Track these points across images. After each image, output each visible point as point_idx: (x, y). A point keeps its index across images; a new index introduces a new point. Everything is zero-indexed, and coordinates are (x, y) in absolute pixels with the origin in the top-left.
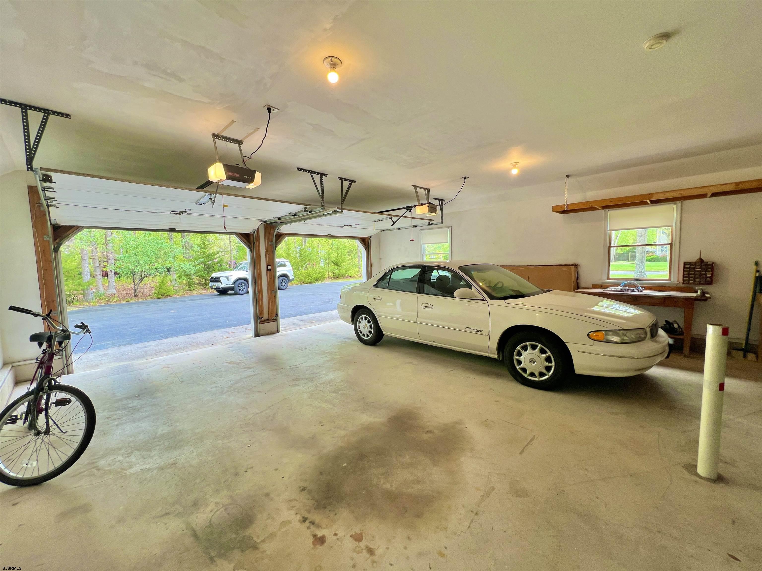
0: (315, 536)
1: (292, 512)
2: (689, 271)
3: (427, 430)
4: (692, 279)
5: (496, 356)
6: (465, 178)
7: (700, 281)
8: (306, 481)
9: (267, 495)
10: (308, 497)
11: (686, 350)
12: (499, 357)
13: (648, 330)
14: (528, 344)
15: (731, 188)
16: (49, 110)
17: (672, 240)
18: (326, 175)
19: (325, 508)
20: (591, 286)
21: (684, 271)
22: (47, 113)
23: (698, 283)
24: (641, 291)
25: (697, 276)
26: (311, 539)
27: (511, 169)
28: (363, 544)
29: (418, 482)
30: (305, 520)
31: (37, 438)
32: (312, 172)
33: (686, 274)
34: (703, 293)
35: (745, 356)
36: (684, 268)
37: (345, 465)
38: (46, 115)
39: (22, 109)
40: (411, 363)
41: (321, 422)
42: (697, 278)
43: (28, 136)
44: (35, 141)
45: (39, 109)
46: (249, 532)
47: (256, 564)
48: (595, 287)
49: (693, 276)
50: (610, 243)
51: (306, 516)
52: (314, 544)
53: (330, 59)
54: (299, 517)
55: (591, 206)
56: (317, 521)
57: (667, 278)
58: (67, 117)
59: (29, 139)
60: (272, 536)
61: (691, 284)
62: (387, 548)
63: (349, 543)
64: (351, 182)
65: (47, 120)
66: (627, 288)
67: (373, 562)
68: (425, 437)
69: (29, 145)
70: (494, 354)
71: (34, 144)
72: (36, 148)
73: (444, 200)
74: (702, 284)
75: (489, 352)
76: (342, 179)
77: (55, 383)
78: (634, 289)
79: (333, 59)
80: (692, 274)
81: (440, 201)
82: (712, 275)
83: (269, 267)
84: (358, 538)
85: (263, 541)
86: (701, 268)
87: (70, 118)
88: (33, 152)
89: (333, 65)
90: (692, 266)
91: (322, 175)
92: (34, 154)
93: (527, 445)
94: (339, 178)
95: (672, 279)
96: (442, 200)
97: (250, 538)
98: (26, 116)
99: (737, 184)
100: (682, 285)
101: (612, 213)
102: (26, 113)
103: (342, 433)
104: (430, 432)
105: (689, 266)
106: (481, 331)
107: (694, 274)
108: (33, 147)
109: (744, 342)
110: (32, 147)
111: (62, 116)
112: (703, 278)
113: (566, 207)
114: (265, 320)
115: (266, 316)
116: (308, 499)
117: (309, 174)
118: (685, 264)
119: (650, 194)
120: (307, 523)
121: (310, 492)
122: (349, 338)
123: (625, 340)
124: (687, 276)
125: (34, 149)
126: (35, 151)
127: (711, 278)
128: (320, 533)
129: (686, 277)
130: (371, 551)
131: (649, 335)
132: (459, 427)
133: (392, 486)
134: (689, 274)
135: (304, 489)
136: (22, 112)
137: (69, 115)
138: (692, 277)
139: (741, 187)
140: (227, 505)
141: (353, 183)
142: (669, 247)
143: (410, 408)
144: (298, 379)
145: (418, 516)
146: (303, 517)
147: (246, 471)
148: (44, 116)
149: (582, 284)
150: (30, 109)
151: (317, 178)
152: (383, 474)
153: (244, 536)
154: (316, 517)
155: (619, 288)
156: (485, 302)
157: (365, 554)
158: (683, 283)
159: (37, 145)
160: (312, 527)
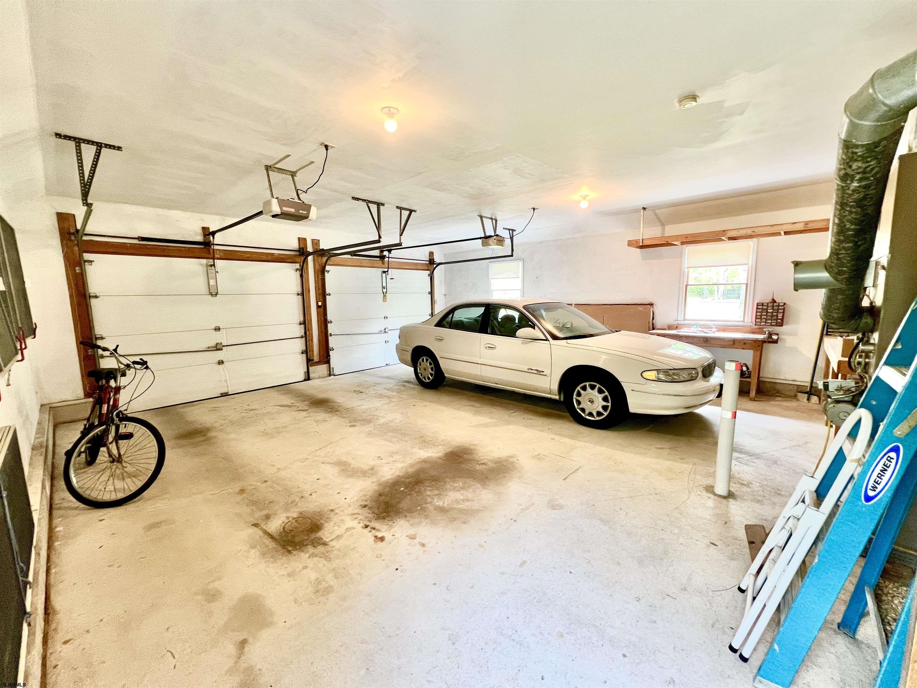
0: (376, 537)
1: (356, 522)
2: (762, 312)
3: (480, 462)
4: (764, 320)
5: (557, 397)
6: (534, 209)
7: (771, 323)
8: (366, 501)
9: (332, 510)
10: (369, 511)
11: (753, 393)
12: (560, 398)
13: (700, 370)
14: (587, 384)
15: (800, 227)
16: (101, 143)
17: (747, 281)
18: (383, 204)
19: (384, 519)
20: (666, 327)
21: (757, 312)
22: (99, 147)
23: (770, 324)
24: (714, 333)
25: (769, 317)
26: (373, 538)
27: (579, 202)
28: (416, 541)
29: (468, 500)
30: (367, 526)
31: (112, 465)
32: (368, 202)
33: (759, 315)
34: (770, 335)
35: (808, 399)
36: (757, 308)
37: (402, 489)
38: (99, 148)
39: (76, 143)
40: (473, 406)
41: (379, 457)
42: (769, 320)
43: (83, 170)
44: (89, 176)
45: (92, 143)
46: (320, 534)
47: (327, 554)
48: (670, 328)
49: (765, 317)
50: (687, 282)
51: (367, 524)
52: (374, 541)
53: (388, 109)
54: (362, 525)
55: (667, 242)
56: (377, 528)
57: (742, 319)
58: (118, 150)
59: (83, 173)
60: (338, 537)
61: (763, 325)
62: (437, 543)
63: (405, 541)
64: (411, 211)
65: (100, 153)
66: (700, 329)
67: (424, 551)
68: (478, 467)
69: (84, 180)
70: (556, 395)
71: (88, 179)
72: (91, 183)
73: (515, 230)
74: (773, 325)
75: (550, 394)
76: (401, 208)
77: (123, 416)
78: (707, 330)
79: (391, 109)
80: (764, 315)
81: (511, 232)
82: (783, 316)
83: (320, 304)
84: (412, 537)
85: (332, 540)
86: (773, 309)
87: (122, 151)
88: (88, 187)
89: (391, 115)
90: (764, 307)
91: (379, 205)
92: (89, 189)
93: (571, 474)
94: (397, 207)
95: (746, 321)
96: (513, 230)
97: (321, 539)
98: (80, 150)
99: (807, 223)
100: (755, 327)
101: (689, 249)
102: (79, 146)
103: (400, 465)
104: (484, 464)
105: (761, 307)
106: (543, 372)
107: (766, 315)
108: (87, 182)
109: (808, 384)
110: (86, 179)
111: (114, 149)
112: (774, 319)
113: (641, 241)
114: (316, 362)
115: (316, 358)
116: (369, 513)
117: (365, 203)
118: (758, 305)
119: (724, 231)
120: (369, 529)
121: (370, 508)
122: (409, 382)
123: (675, 379)
124: (759, 317)
125: (88, 184)
126: (90, 186)
127: (782, 320)
128: (380, 535)
129: (758, 319)
130: (423, 545)
131: (700, 375)
132: (512, 460)
133: (444, 503)
134: (761, 316)
135: (365, 506)
136: (76, 146)
137: (121, 148)
138: (764, 319)
139: (810, 226)
140: (296, 518)
141: (413, 213)
142: (745, 285)
143: (467, 445)
144: (355, 421)
145: (465, 523)
146: (365, 525)
147: (311, 495)
148: (97, 149)
149: (658, 324)
150: (84, 143)
151: (374, 208)
152: (437, 495)
153: (316, 537)
154: (377, 525)
155: (693, 329)
156: (548, 342)
157: (418, 547)
158: (755, 325)
159: (92, 180)
160: (373, 531)
